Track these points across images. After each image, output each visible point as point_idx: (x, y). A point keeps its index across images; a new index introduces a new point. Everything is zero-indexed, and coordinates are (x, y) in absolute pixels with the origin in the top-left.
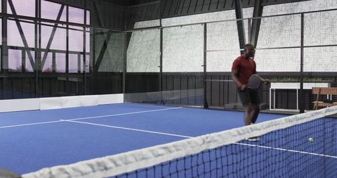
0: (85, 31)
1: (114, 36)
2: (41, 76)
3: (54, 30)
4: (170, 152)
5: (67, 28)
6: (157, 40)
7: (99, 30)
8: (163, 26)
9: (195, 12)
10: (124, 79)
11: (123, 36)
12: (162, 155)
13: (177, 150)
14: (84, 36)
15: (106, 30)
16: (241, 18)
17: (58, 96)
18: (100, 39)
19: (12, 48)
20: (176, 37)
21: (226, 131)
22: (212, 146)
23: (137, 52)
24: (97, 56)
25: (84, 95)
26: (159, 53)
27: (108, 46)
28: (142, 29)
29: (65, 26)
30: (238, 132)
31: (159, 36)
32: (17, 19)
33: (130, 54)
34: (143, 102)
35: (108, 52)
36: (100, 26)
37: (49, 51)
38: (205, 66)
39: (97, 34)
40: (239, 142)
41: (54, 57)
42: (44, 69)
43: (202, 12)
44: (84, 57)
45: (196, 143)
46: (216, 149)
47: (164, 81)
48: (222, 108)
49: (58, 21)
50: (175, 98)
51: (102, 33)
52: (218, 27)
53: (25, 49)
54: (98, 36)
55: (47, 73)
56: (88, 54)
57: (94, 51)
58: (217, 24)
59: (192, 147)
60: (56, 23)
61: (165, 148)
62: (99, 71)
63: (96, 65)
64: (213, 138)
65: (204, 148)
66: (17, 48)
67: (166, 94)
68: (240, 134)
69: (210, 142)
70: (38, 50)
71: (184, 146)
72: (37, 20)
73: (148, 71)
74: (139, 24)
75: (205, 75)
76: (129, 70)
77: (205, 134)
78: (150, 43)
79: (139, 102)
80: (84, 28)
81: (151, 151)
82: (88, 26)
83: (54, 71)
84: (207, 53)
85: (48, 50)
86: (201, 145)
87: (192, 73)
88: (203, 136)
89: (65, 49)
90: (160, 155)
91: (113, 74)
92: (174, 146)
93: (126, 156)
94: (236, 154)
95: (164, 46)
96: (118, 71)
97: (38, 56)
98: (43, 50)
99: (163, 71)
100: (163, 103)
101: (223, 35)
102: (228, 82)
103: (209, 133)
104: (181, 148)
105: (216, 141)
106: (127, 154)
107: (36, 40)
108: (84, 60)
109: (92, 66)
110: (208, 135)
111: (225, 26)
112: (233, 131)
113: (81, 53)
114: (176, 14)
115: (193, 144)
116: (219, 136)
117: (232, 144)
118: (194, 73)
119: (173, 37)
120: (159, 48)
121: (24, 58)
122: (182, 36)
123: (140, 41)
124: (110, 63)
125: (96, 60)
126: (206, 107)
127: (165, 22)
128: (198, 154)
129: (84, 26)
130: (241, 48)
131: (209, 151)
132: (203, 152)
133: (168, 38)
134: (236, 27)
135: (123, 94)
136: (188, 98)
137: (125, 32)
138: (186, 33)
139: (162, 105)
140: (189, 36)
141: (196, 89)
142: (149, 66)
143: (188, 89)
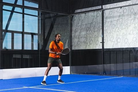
23: (78, 33)
24: (46, 34)
34: (87, 73)
54: (47, 20)
79: (84, 73)
100: (105, 73)
122: (116, 19)
135: (70, 67)
136: (130, 69)
137: (70, 15)
138: (119, 16)
139: (105, 75)
140: (122, 18)
141: (124, 64)
142: (89, 44)
143: (117, 63)
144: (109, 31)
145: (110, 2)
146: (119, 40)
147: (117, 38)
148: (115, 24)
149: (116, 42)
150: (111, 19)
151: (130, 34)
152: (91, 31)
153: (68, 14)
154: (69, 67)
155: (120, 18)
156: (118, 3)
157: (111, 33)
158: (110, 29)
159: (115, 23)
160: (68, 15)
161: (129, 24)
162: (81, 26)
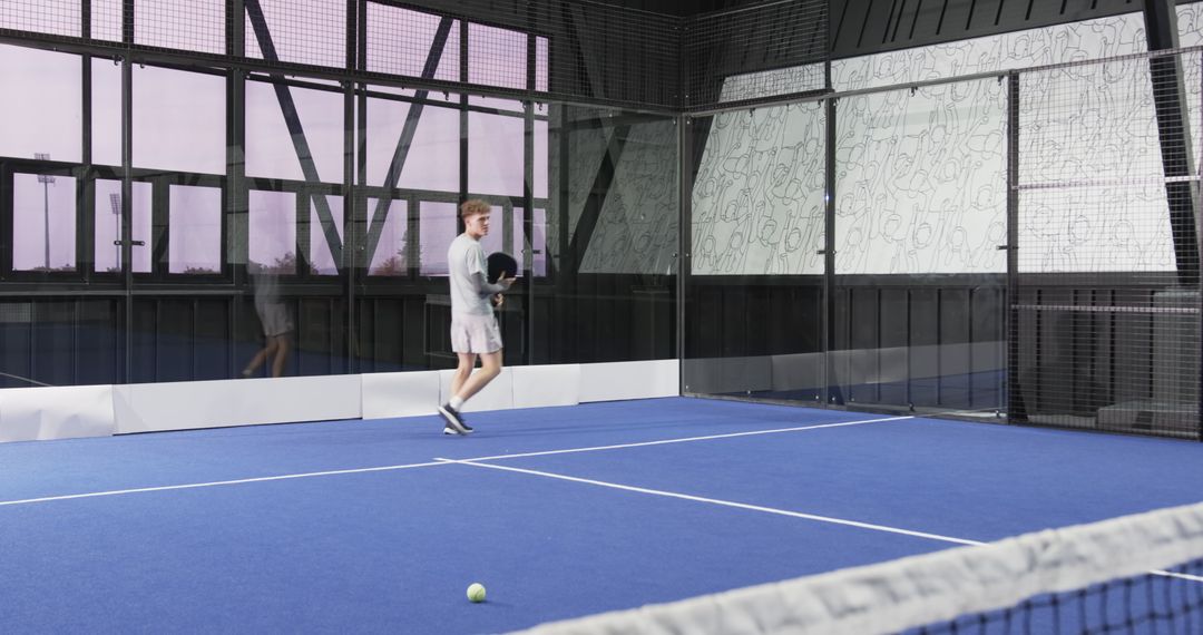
0: (529, 118)
1: (639, 133)
2: (365, 289)
3: (413, 117)
4: (895, 598)
5: (464, 107)
6: (812, 146)
7: (583, 110)
8: (838, 87)
9: (968, 31)
10: (681, 301)
11: (676, 131)
12: (863, 609)
13: (924, 592)
14: (529, 134)
15: (609, 112)
16: (1169, 45)
17: (428, 368)
18: (589, 149)
19: (263, 184)
20: (889, 132)
21: (1125, 521)
22: (1068, 581)
23: (732, 194)
24: (576, 213)
25: (525, 363)
26: (820, 198)
27: (620, 172)
28: (751, 104)
29: (455, 98)
30: (1179, 526)
31: (820, 131)
32: (282, 75)
33: (702, 206)
34: (759, 395)
35: (619, 197)
36: (589, 95)
37: (397, 194)
38: (1012, 248)
39: (576, 125)
40: (1183, 568)
41: (413, 219)
42: (377, 263)
43: (998, 26)
44: (528, 216)
45: (999, 565)
46: (1082, 594)
47: (842, 308)
48: (1090, 422)
49: (427, 81)
50: (884, 380)
51: (596, 123)
52: (1067, 87)
53: (309, 190)
54: (582, 134)
55: (387, 278)
56: (542, 203)
57: (564, 194)
58: (1063, 77)
59: (984, 582)
60: (421, 89)
61: (873, 582)
62: (582, 270)
63: (571, 247)
64: (1070, 545)
65: (1031, 587)
66: (278, 185)
67: (848, 363)
68: (1184, 534)
69: (1056, 564)
70: (354, 193)
71: (948, 574)
72: (354, 79)
73: (777, 269)
74: (740, 86)
75: (1013, 286)
76: (701, 268)
77: (1036, 528)
78: (785, 157)
79: (742, 394)
80: (528, 104)
81: (819, 592)
82: (542, 97)
83: (414, 271)
84: (1023, 197)
85: (391, 192)
86: (1020, 575)
87: (957, 276)
88: (1029, 539)
89: (456, 189)
90: (852, 610)
91: (638, 280)
92: (910, 575)
93: (719, 609)
94: (1170, 616)
95: (839, 168)
96: (656, 270)
97: (354, 215)
98: (374, 192)
99: (838, 271)
100: (838, 397)
101: (1091, 119)
102: (1113, 315)
103: (1055, 526)
104: (938, 583)
105: (1081, 559)
106: (727, 599)
107: (348, 155)
108: (528, 229)
109: (556, 250)
110: (1048, 534)
111: (1099, 81)
112: (1158, 520)
113: (515, 201)
114: (889, 40)
115: (988, 571)
116: (1096, 538)
117: (1150, 577)
118: (967, 276)
119: (879, 134)
120: (821, 179)
121: (303, 223)
122: (917, 129)
123: (744, 149)
124: (626, 240)
125: (572, 229)
126: (1018, 416)
127: (847, 72)
128: (1008, 614)
129: (528, 95)
130: (1168, 172)
131: (1055, 601)
132: (1027, 605)
133: (858, 139)
134: (1147, 86)
135: (678, 361)
136: (939, 377)
137: (684, 114)
138: (933, 115)
139: (834, 406)
140: (945, 127)
141: (974, 344)
142: (782, 250)
143: (939, 342)
144: (881, 190)
145: (893, 40)
146: (923, 235)
147: (918, 225)
148: (910, 154)
149: (909, 245)
150: (890, 130)
151: (977, 206)
152: (794, 186)
153: (672, 110)
154: (675, 363)
155: (934, 124)
156: (931, 48)
157: (889, 195)
158: (888, 176)
159: (909, 147)
160: (673, 115)
161: (976, 157)
162: (750, 157)
